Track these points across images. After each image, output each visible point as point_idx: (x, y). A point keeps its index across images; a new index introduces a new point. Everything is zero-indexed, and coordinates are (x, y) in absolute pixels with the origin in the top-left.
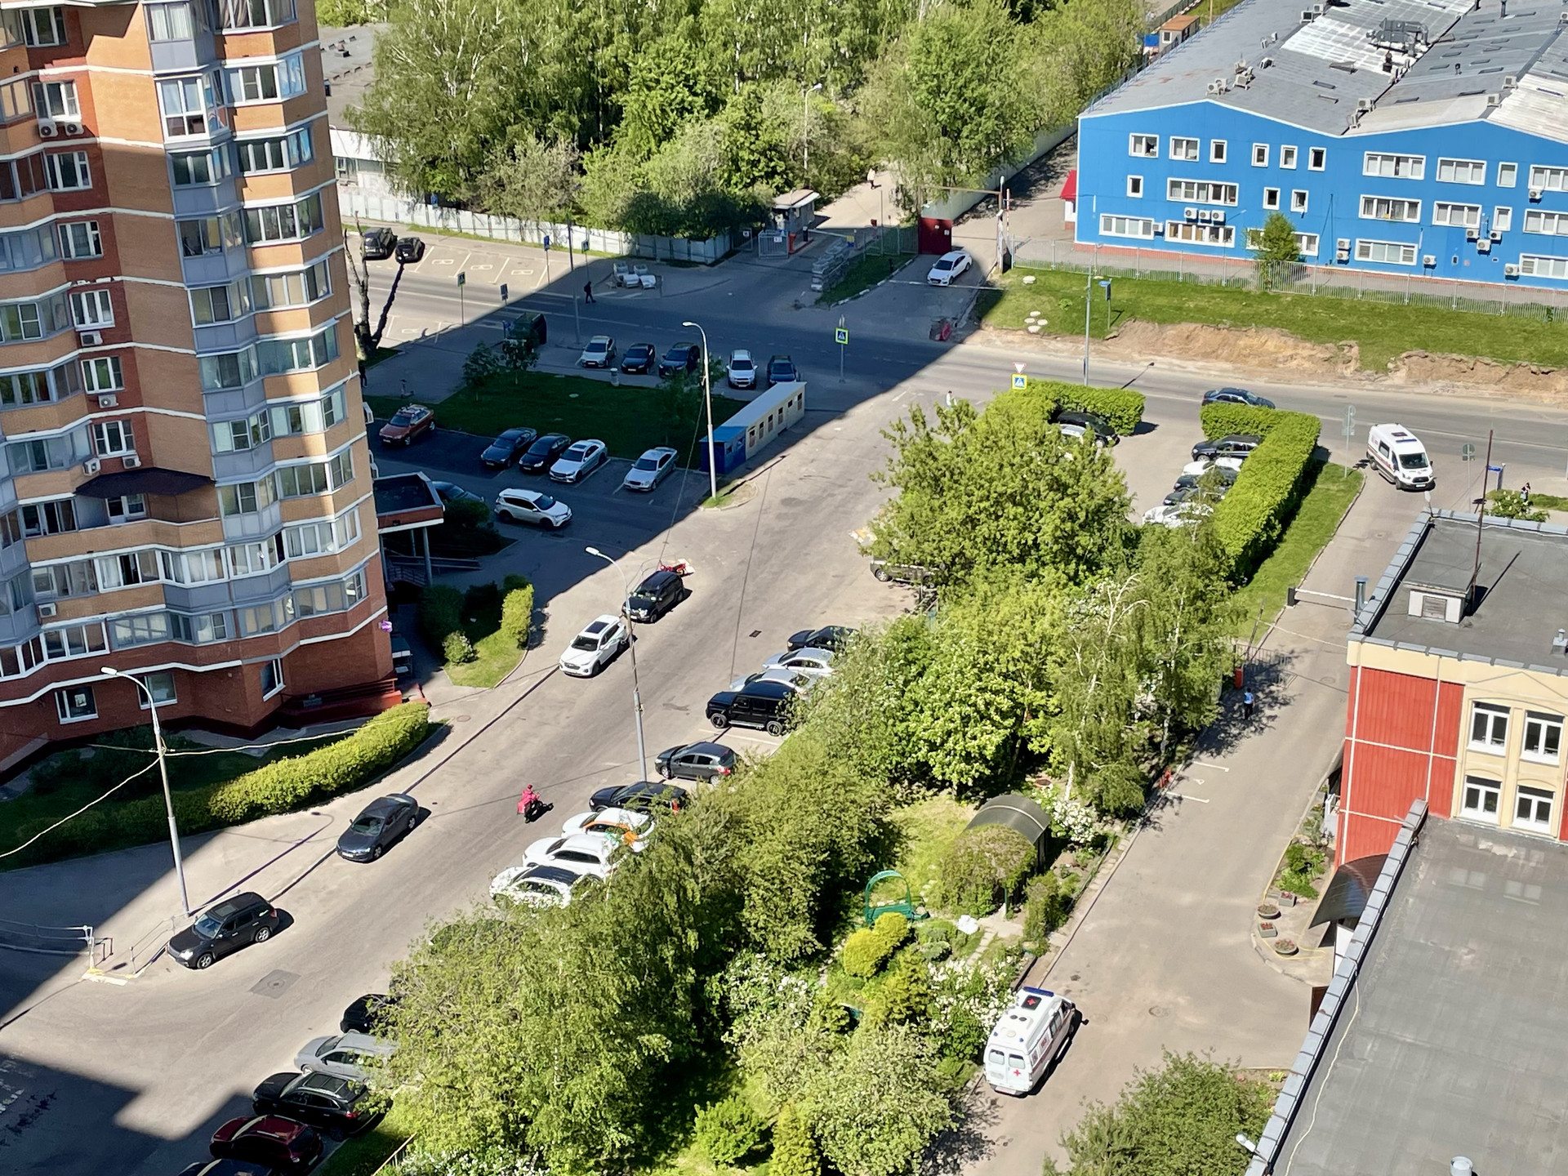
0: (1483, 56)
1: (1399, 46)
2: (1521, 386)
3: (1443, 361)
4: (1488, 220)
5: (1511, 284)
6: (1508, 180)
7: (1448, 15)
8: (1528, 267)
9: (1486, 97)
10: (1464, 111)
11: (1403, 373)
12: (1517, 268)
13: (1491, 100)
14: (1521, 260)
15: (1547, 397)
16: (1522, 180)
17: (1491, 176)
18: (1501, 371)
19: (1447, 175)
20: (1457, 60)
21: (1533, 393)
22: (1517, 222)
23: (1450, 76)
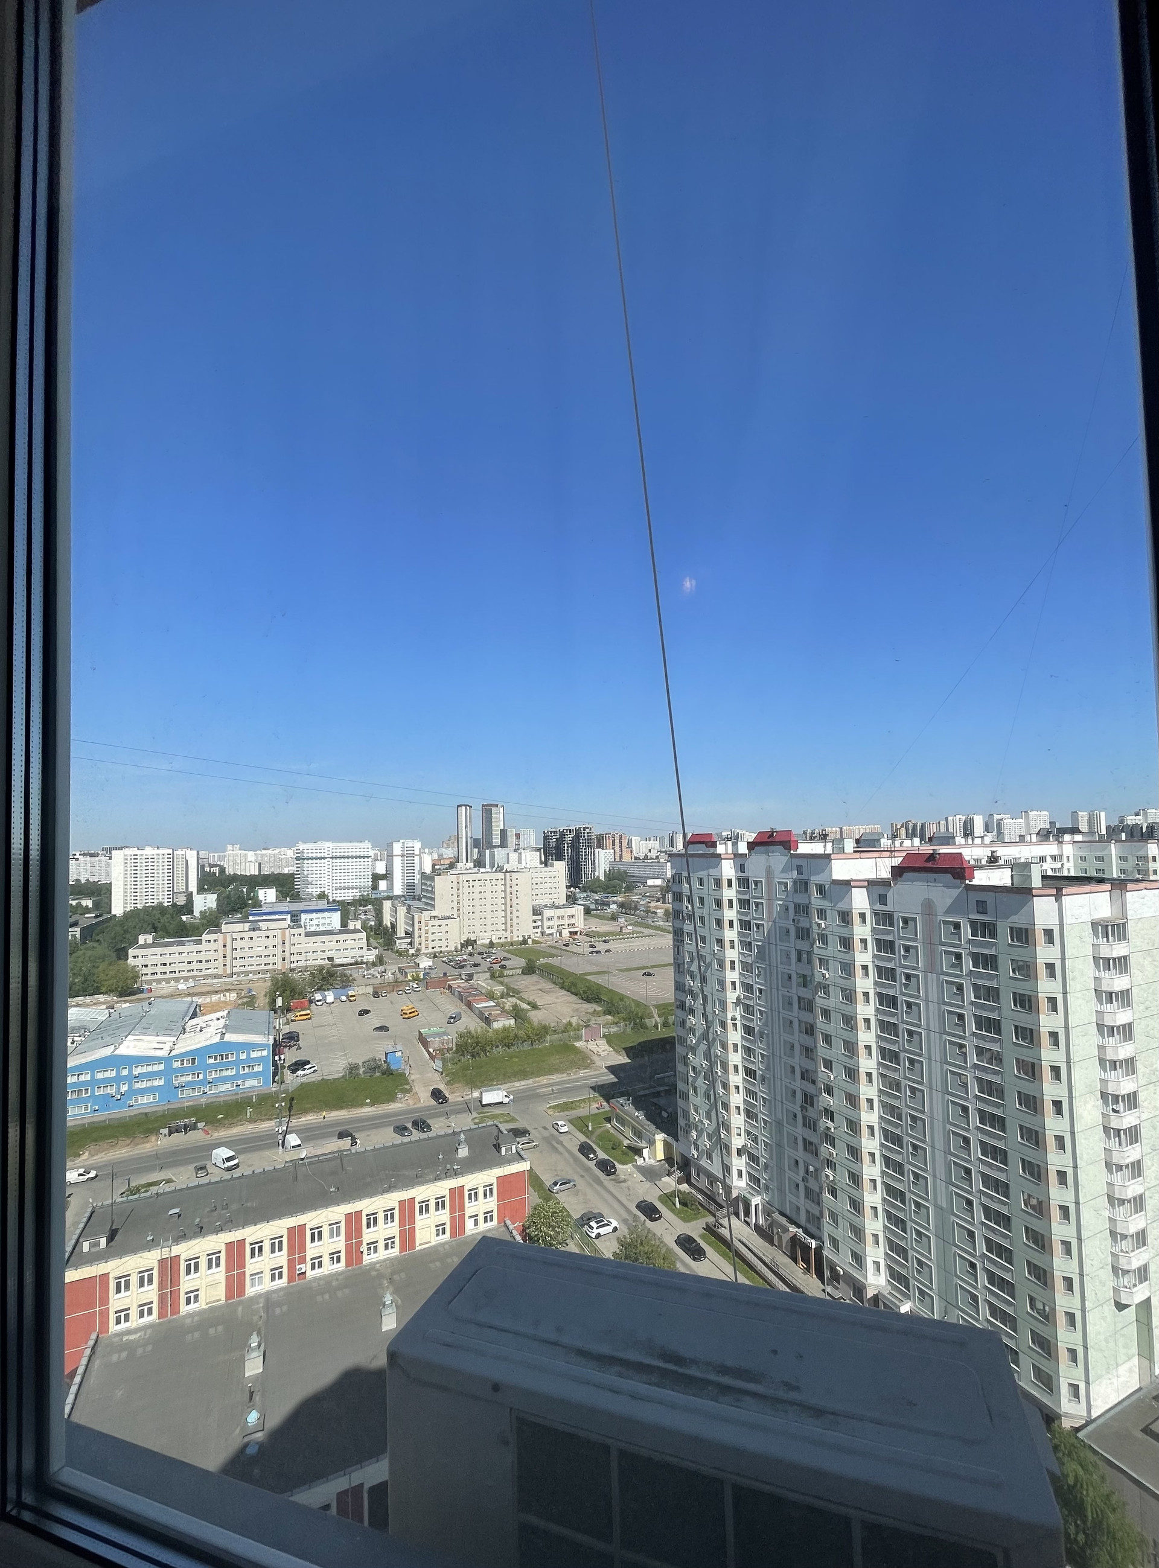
0: (112, 1032)
1: (78, 1035)
2: (138, 1144)
3: (104, 1144)
4: (119, 1088)
5: (131, 1108)
6: (125, 1072)
7: (99, 1021)
8: (137, 1100)
9: (113, 1046)
10: (107, 1052)
11: (87, 1154)
12: (132, 1102)
13: (115, 1046)
14: (133, 1099)
15: (148, 1145)
16: (130, 1071)
17: (118, 1072)
18: (128, 1142)
19: (100, 1076)
20: (102, 1035)
21: (143, 1145)
22: (130, 1086)
23: (99, 1041)
